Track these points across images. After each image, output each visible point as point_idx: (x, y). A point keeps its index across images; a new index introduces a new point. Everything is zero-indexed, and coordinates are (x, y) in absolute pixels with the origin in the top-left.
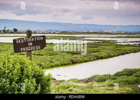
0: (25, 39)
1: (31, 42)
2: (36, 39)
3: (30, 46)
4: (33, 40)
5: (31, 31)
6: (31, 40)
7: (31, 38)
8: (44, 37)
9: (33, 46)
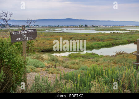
0: (20, 32)
1: (24, 34)
2: (29, 31)
3: (24, 37)
4: (26, 32)
5: (25, 26)
6: (25, 32)
7: (25, 31)
8: (35, 30)
9: (26, 37)
